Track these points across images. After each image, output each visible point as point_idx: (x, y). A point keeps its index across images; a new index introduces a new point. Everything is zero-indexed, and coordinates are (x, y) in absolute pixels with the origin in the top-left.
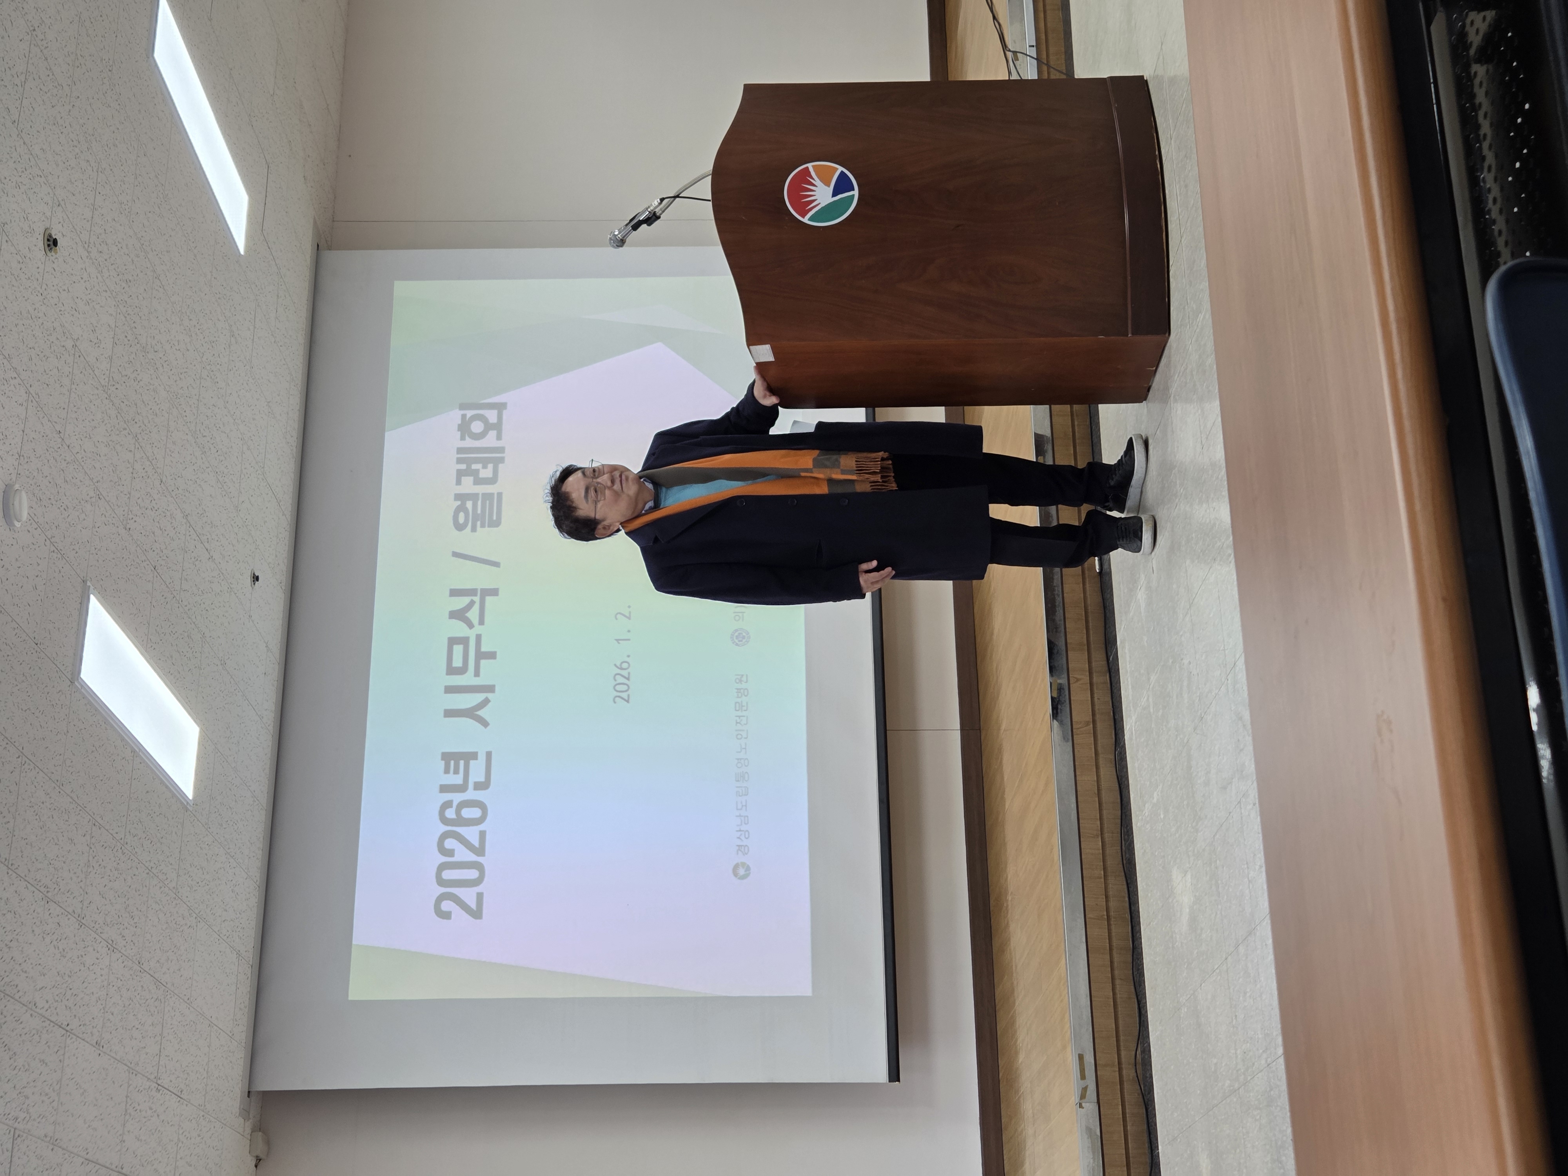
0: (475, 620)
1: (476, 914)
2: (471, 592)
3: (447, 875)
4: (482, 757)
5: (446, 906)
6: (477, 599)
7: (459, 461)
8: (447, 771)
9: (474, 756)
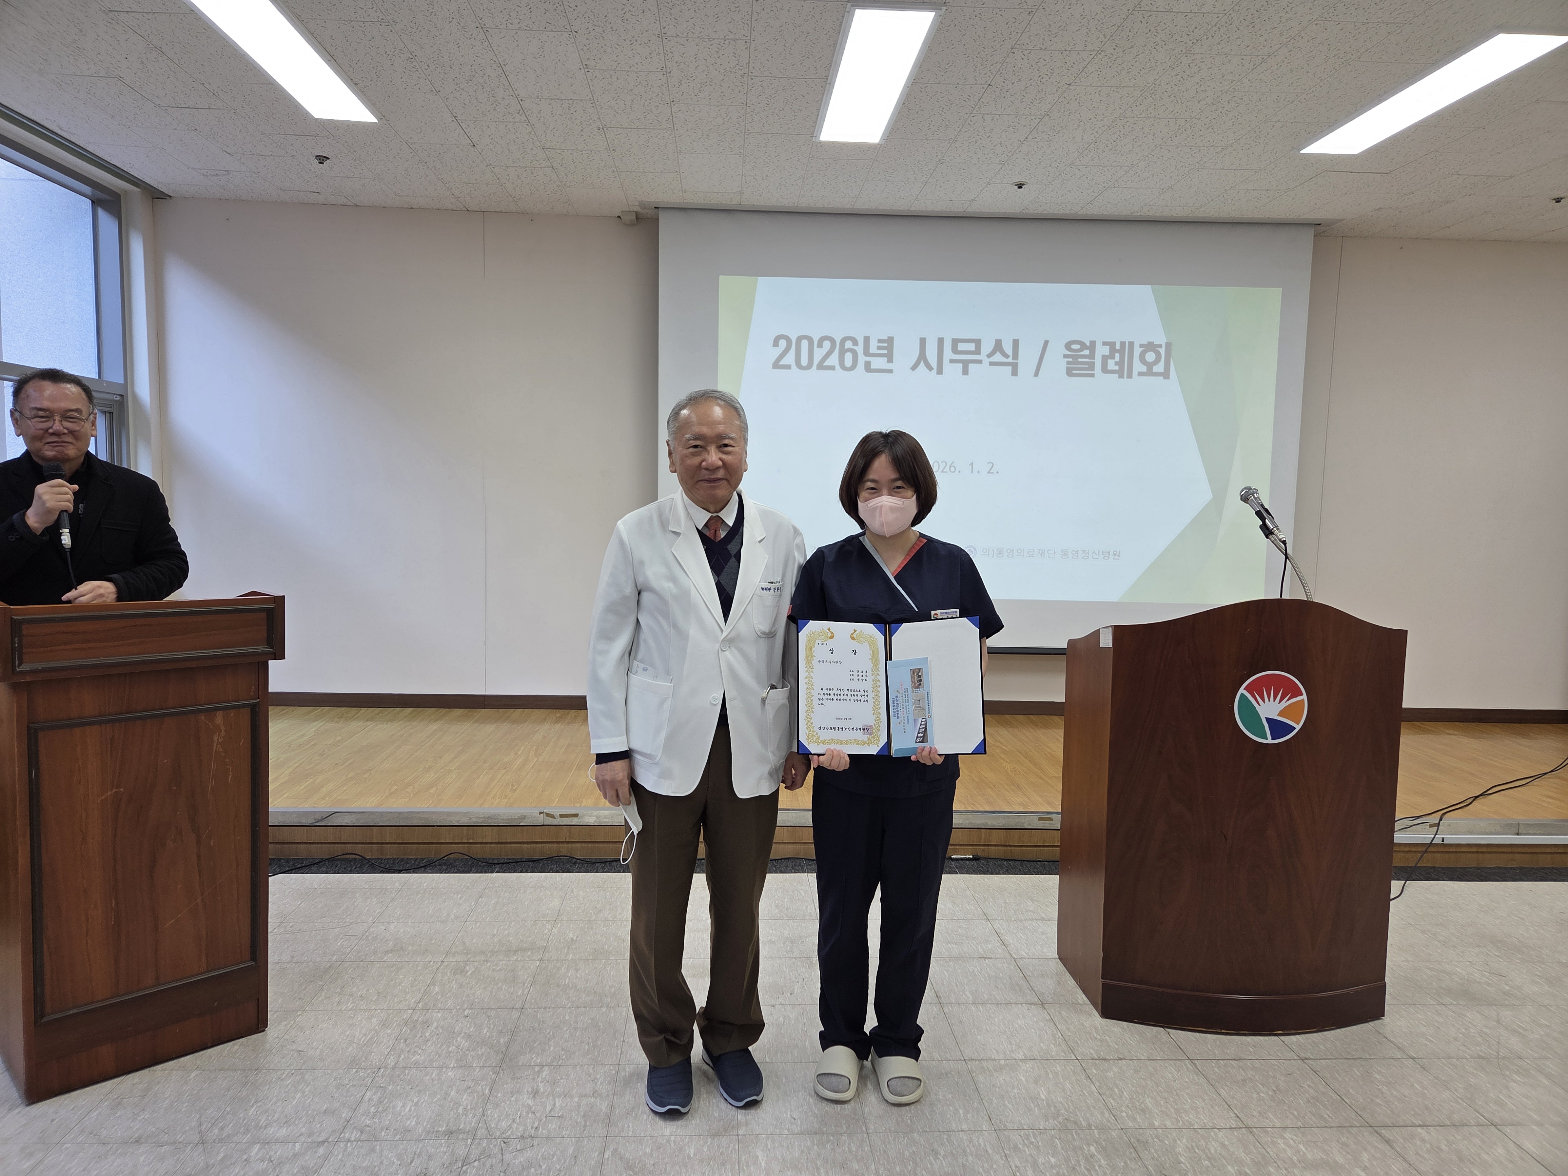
0: (992, 359)
1: (776, 365)
2: (1016, 355)
3: (805, 344)
4: (889, 366)
5: (783, 343)
6: (1010, 360)
7: (1123, 344)
8: (880, 341)
9: (890, 360)
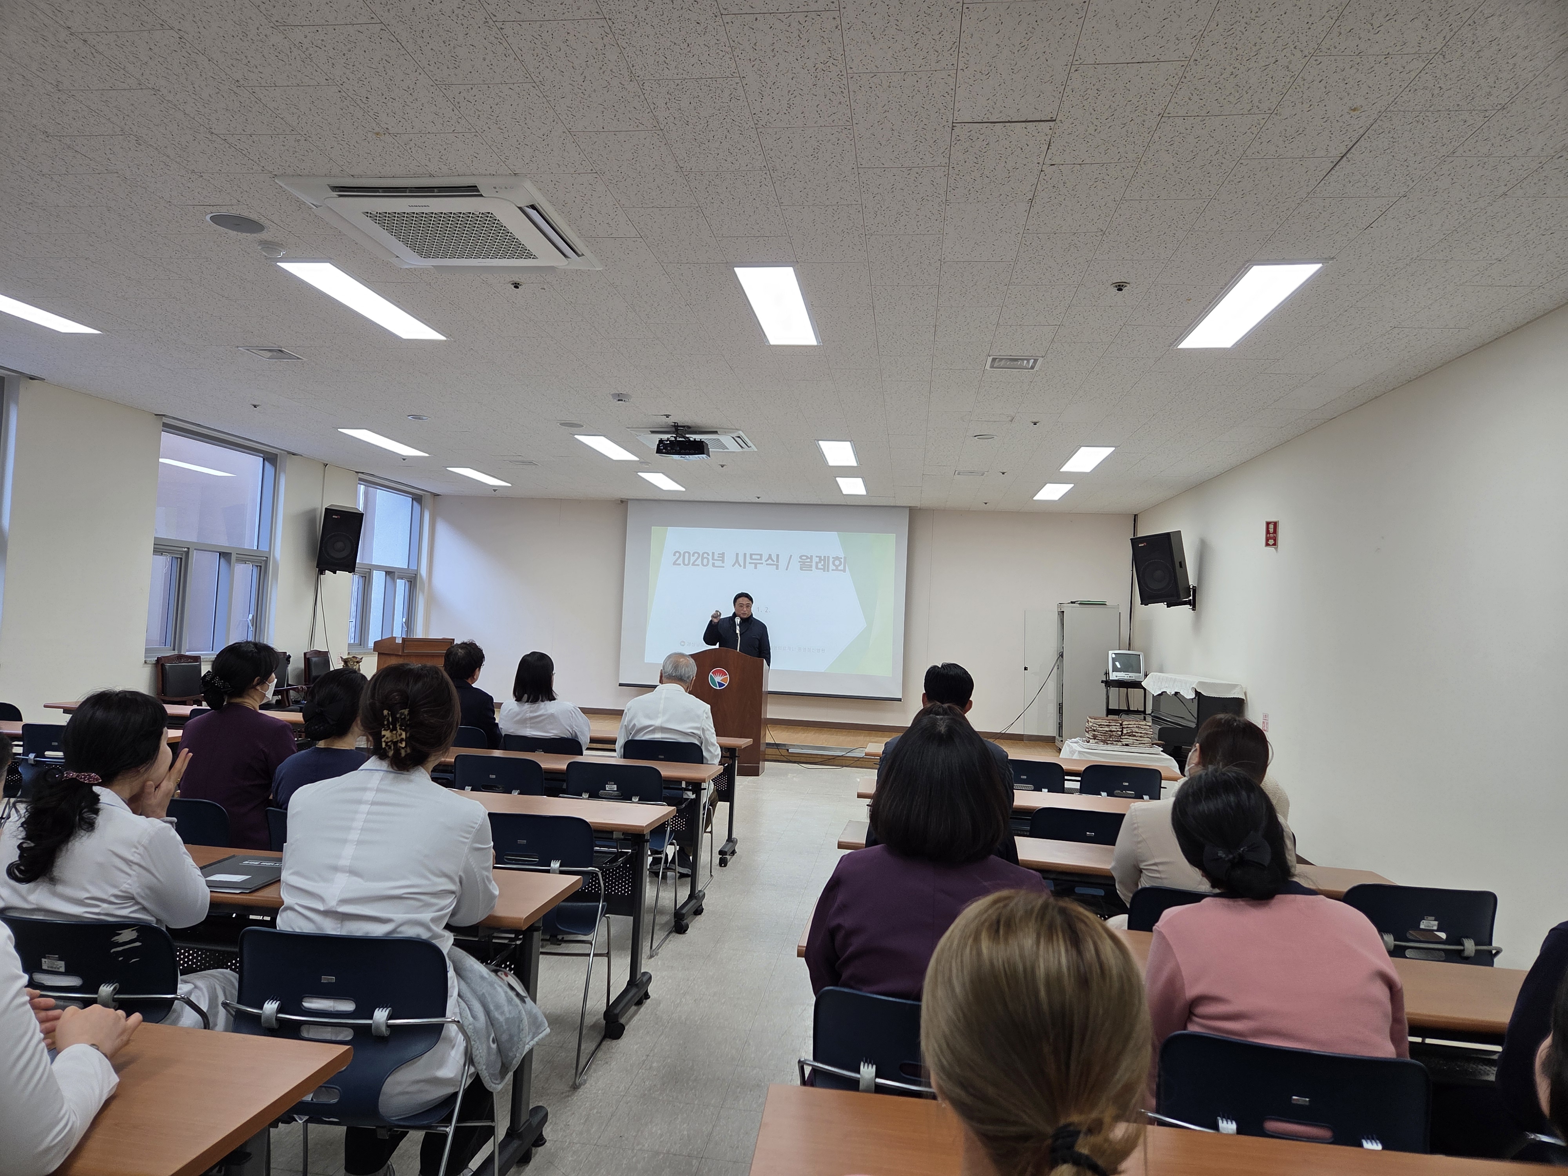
0: (768, 562)
1: (674, 564)
2: (778, 561)
3: (687, 555)
4: (723, 565)
5: (677, 554)
6: (775, 563)
7: (825, 557)
8: (719, 554)
9: (723, 562)
